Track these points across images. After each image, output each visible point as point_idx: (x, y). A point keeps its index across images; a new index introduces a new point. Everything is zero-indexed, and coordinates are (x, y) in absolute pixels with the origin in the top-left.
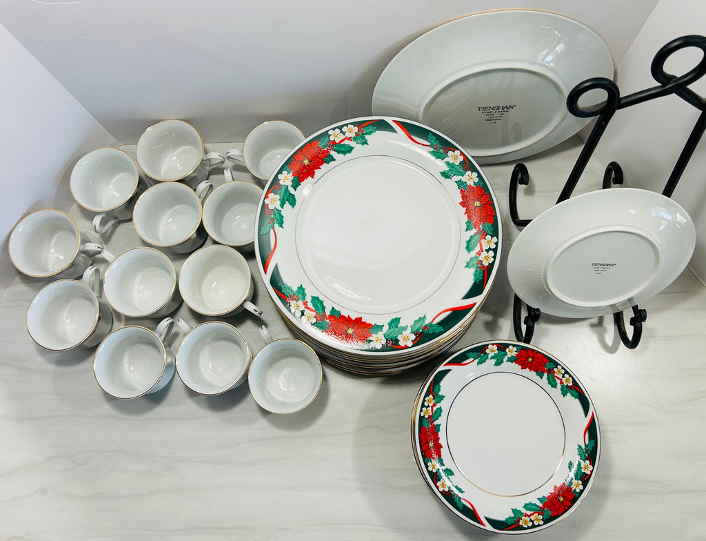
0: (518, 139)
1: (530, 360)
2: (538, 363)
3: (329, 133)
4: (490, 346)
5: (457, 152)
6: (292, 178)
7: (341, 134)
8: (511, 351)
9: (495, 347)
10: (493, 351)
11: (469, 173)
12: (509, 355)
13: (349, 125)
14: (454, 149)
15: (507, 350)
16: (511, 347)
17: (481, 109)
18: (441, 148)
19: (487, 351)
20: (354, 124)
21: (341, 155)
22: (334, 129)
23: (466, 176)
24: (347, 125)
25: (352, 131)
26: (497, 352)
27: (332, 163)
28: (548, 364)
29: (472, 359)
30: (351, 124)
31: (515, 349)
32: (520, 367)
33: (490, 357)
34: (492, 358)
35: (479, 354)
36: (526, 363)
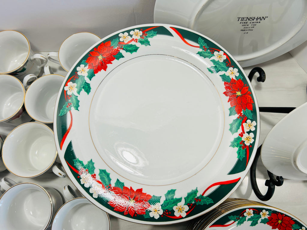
0: (255, 49)
1: (280, 222)
2: (286, 224)
3: (119, 35)
4: (247, 210)
5: (221, 53)
6: (88, 70)
7: (129, 37)
8: (264, 214)
9: (252, 211)
10: (249, 214)
11: (231, 69)
12: (263, 218)
13: (136, 30)
14: (219, 50)
15: (261, 213)
16: (264, 211)
17: (240, 19)
18: (209, 49)
19: (245, 214)
20: (140, 29)
21: (129, 53)
22: (123, 33)
23: (229, 71)
24: (133, 30)
25: (137, 35)
26: (253, 215)
27: (121, 60)
28: (294, 225)
29: (232, 221)
30: (137, 29)
31: (267, 213)
32: (271, 227)
33: (247, 219)
34: (249, 220)
35: (238, 217)
36: (276, 224)
